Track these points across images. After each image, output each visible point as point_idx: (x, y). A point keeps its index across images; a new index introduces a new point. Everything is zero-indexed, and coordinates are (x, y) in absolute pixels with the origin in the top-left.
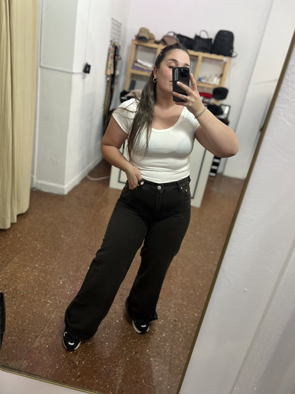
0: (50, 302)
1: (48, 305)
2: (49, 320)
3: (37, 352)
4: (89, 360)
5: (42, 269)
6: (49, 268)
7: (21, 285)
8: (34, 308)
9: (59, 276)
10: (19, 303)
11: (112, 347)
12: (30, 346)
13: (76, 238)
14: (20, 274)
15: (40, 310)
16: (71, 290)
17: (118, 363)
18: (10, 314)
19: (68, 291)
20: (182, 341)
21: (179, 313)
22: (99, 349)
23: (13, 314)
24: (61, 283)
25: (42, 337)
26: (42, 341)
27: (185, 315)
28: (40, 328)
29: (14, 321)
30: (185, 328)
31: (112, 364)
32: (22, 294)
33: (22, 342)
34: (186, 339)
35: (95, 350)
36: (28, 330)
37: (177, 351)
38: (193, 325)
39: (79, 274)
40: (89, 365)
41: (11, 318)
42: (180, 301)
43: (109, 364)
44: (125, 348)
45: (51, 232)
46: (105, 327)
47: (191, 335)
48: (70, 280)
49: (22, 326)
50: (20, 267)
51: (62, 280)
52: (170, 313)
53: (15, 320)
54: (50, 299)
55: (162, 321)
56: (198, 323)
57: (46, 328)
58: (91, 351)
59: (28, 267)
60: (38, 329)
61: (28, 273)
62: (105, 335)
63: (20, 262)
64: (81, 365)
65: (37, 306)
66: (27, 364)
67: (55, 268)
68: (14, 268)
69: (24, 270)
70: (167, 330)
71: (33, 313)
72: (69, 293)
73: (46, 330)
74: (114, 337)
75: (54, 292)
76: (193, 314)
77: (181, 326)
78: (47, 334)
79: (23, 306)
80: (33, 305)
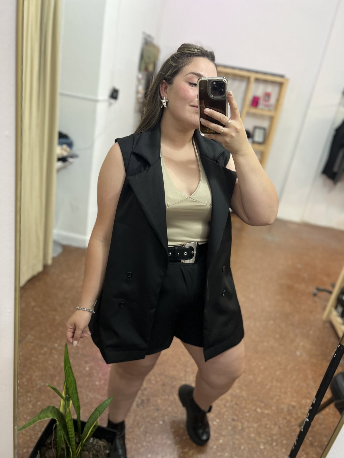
10: (35, 399)
14: (35, 357)
16: (100, 379)
19: (97, 380)
20: (244, 449)
21: (238, 408)
24: (87, 369)
27: (246, 410)
30: (247, 430)
38: (256, 425)
42: (238, 391)
46: (146, 432)
47: (255, 440)
50: (36, 348)
59: (45, 348)
61: (45, 356)
63: (35, 342)
69: (40, 352)
70: (224, 433)
72: (97, 383)
76: (256, 410)
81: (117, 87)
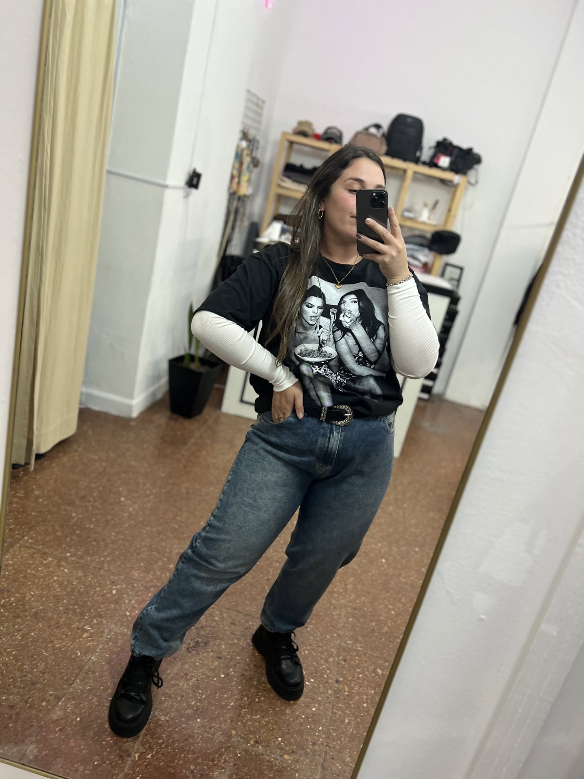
0: (89, 630)
1: (84, 636)
2: (85, 665)
3: (57, 729)
4: (161, 751)
5: (78, 563)
6: (92, 561)
7: (34, 592)
8: (58, 639)
9: (112, 577)
10: (27, 628)
11: (208, 727)
12: (43, 715)
13: (149, 505)
14: (33, 569)
15: (68, 645)
17: (219, 761)
18: (8, 649)
19: (127, 609)
20: (349, 723)
21: (346, 666)
22: (183, 730)
23: (14, 651)
25: (69, 698)
26: (68, 708)
27: (358, 670)
28: (65, 680)
29: (15, 663)
30: (357, 698)
31: (206, 762)
32: (34, 610)
33: (30, 707)
34: (359, 720)
35: (174, 732)
36: (41, 683)
37: (339, 742)
39: (151, 577)
40: (161, 762)
41: (8, 658)
43: (200, 761)
44: (234, 732)
45: (101, 489)
46: (198, 687)
48: (134, 586)
49: (32, 674)
50: (35, 556)
52: (327, 665)
53: (17, 661)
54: (90, 624)
55: (312, 680)
56: (382, 689)
57: (78, 681)
58: (165, 734)
59: (51, 557)
60: (61, 684)
61: (49, 568)
62: (195, 703)
63: (35, 547)
64: (145, 762)
65: (64, 636)
66: (36, 752)
67: (103, 563)
68: (22, 558)
69: (41, 563)
70: (320, 699)
71: (54, 650)
73: (79, 685)
74: (213, 708)
75: (99, 610)
76: (374, 671)
77: (348, 692)
78: (80, 694)
79: (35, 634)
80: (56, 634)
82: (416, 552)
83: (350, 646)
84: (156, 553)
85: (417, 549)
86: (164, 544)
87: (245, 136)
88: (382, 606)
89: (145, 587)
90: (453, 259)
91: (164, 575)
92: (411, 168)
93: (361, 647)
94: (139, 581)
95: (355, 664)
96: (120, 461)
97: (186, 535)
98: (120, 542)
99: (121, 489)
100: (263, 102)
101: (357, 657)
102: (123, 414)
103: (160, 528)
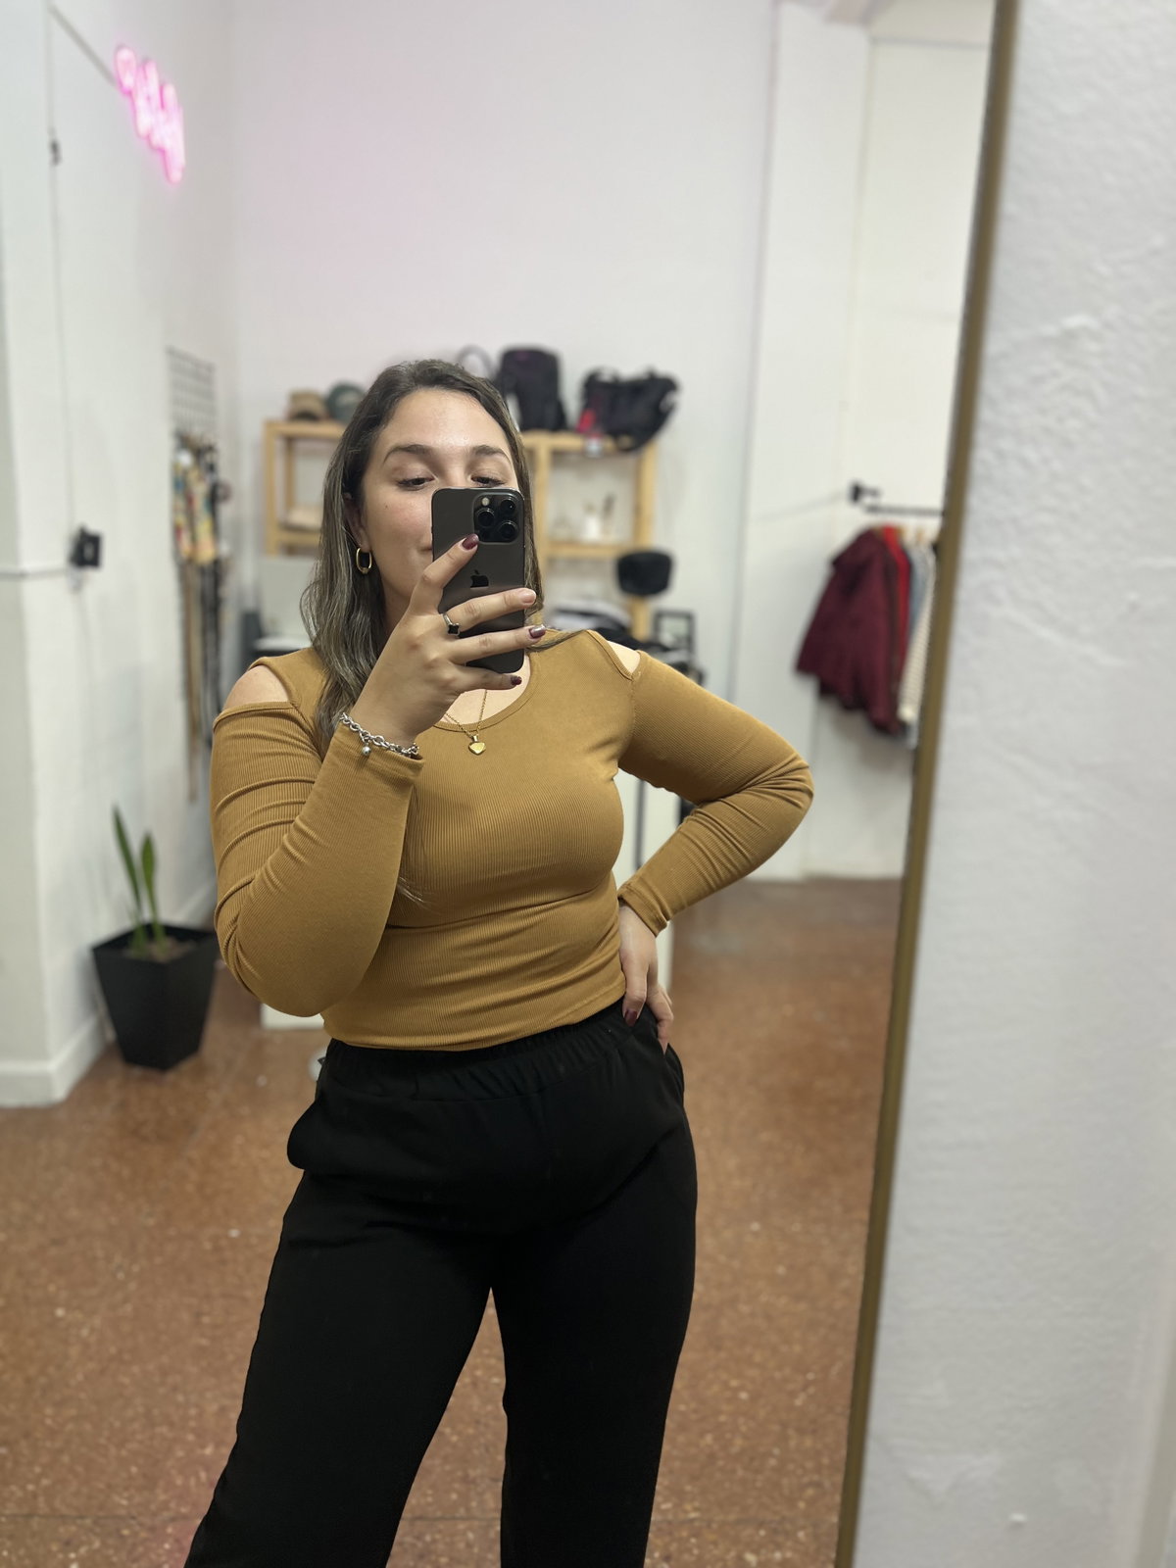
9: (62, 1530)
13: (129, 1308)
39: (162, 1497)
48: (122, 1537)
51: (76, 1550)
67: (35, 1496)
81: (93, 527)
82: (756, 1234)
83: (670, 1517)
84: (164, 1430)
85: (755, 1226)
86: (180, 1398)
87: (184, 441)
88: (716, 1388)
89: (152, 1529)
90: (670, 600)
91: (192, 1482)
92: (541, 443)
93: (696, 1509)
94: (133, 1518)
95: (693, 1559)
96: (40, 1218)
97: (231, 1358)
98: (70, 1427)
99: (52, 1288)
100: (210, 368)
101: (693, 1540)
102: (33, 1097)
103: (165, 1359)
